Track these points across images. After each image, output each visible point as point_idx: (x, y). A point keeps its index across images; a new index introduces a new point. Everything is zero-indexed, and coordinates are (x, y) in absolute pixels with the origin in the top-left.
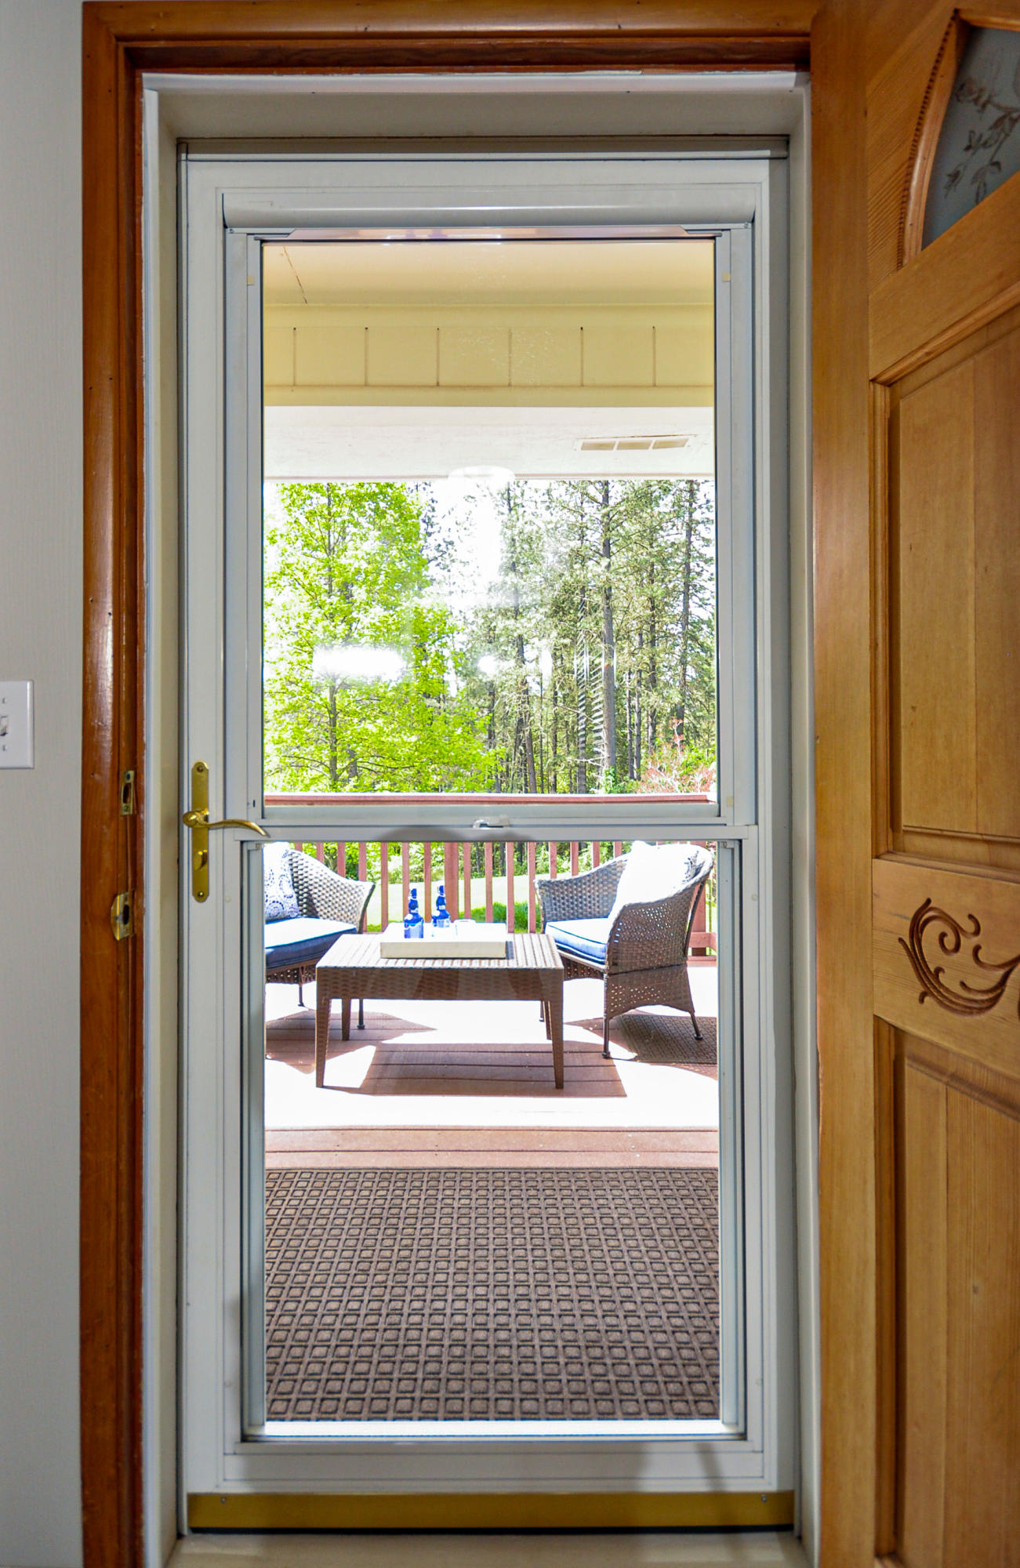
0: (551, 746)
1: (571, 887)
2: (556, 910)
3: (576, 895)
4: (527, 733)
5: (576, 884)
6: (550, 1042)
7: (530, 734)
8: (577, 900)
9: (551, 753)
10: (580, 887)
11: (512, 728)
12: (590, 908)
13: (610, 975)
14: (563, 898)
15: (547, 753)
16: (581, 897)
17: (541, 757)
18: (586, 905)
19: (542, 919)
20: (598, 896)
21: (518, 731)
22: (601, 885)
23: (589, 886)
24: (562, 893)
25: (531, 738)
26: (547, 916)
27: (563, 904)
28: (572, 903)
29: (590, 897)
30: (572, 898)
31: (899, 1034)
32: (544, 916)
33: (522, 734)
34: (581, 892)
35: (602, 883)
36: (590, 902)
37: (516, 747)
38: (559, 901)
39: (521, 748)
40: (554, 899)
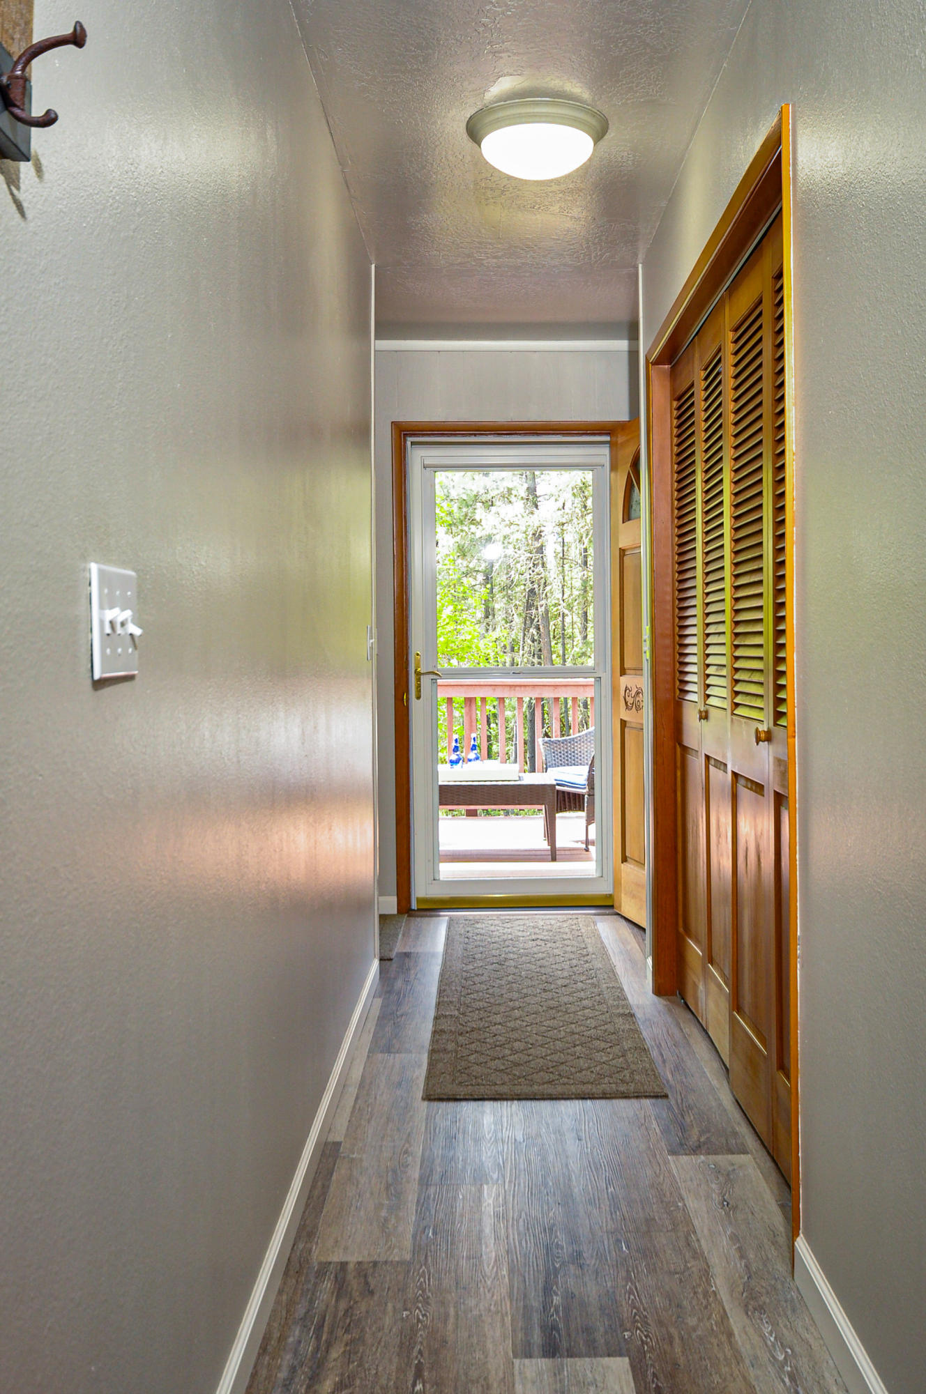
0: (578, 625)
1: (566, 745)
2: (555, 760)
3: (570, 750)
4: (541, 610)
5: (570, 743)
6: (549, 847)
7: (547, 611)
8: (570, 754)
9: (579, 637)
10: (573, 744)
11: (520, 600)
12: (581, 760)
13: (589, 795)
14: (560, 753)
15: (572, 637)
16: (574, 752)
17: (564, 644)
18: (577, 758)
19: (545, 766)
20: (587, 752)
21: (529, 606)
22: (589, 744)
23: (580, 744)
24: (560, 749)
25: (546, 617)
26: (548, 764)
27: (560, 756)
28: (567, 756)
29: (580, 752)
30: (567, 752)
31: (625, 721)
32: (546, 764)
33: (534, 611)
34: (573, 748)
35: (590, 742)
36: (580, 756)
37: (526, 630)
38: (557, 754)
39: (533, 631)
40: (554, 753)
